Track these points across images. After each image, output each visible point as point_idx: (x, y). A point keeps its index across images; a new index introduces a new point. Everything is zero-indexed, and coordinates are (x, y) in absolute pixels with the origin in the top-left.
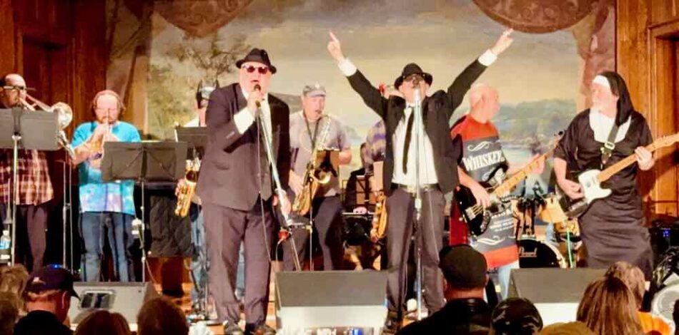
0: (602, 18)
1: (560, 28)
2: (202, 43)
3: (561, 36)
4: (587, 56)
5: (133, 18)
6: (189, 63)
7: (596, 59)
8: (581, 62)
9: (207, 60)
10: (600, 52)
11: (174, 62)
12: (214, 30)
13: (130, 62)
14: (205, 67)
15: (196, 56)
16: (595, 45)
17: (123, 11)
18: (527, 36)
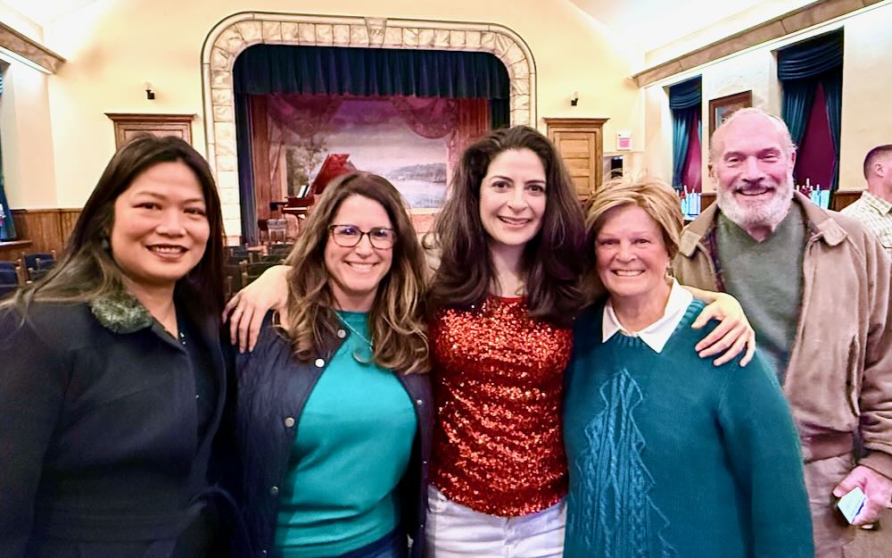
0: (454, 133)
1: (441, 136)
2: (306, 140)
3: (441, 140)
4: (450, 148)
5: (279, 130)
6: (302, 148)
7: (453, 148)
8: (448, 149)
9: (309, 147)
10: (454, 146)
11: (296, 148)
12: (311, 136)
13: (278, 148)
14: (308, 149)
15: (305, 145)
16: (452, 144)
17: (275, 128)
18: (428, 140)
